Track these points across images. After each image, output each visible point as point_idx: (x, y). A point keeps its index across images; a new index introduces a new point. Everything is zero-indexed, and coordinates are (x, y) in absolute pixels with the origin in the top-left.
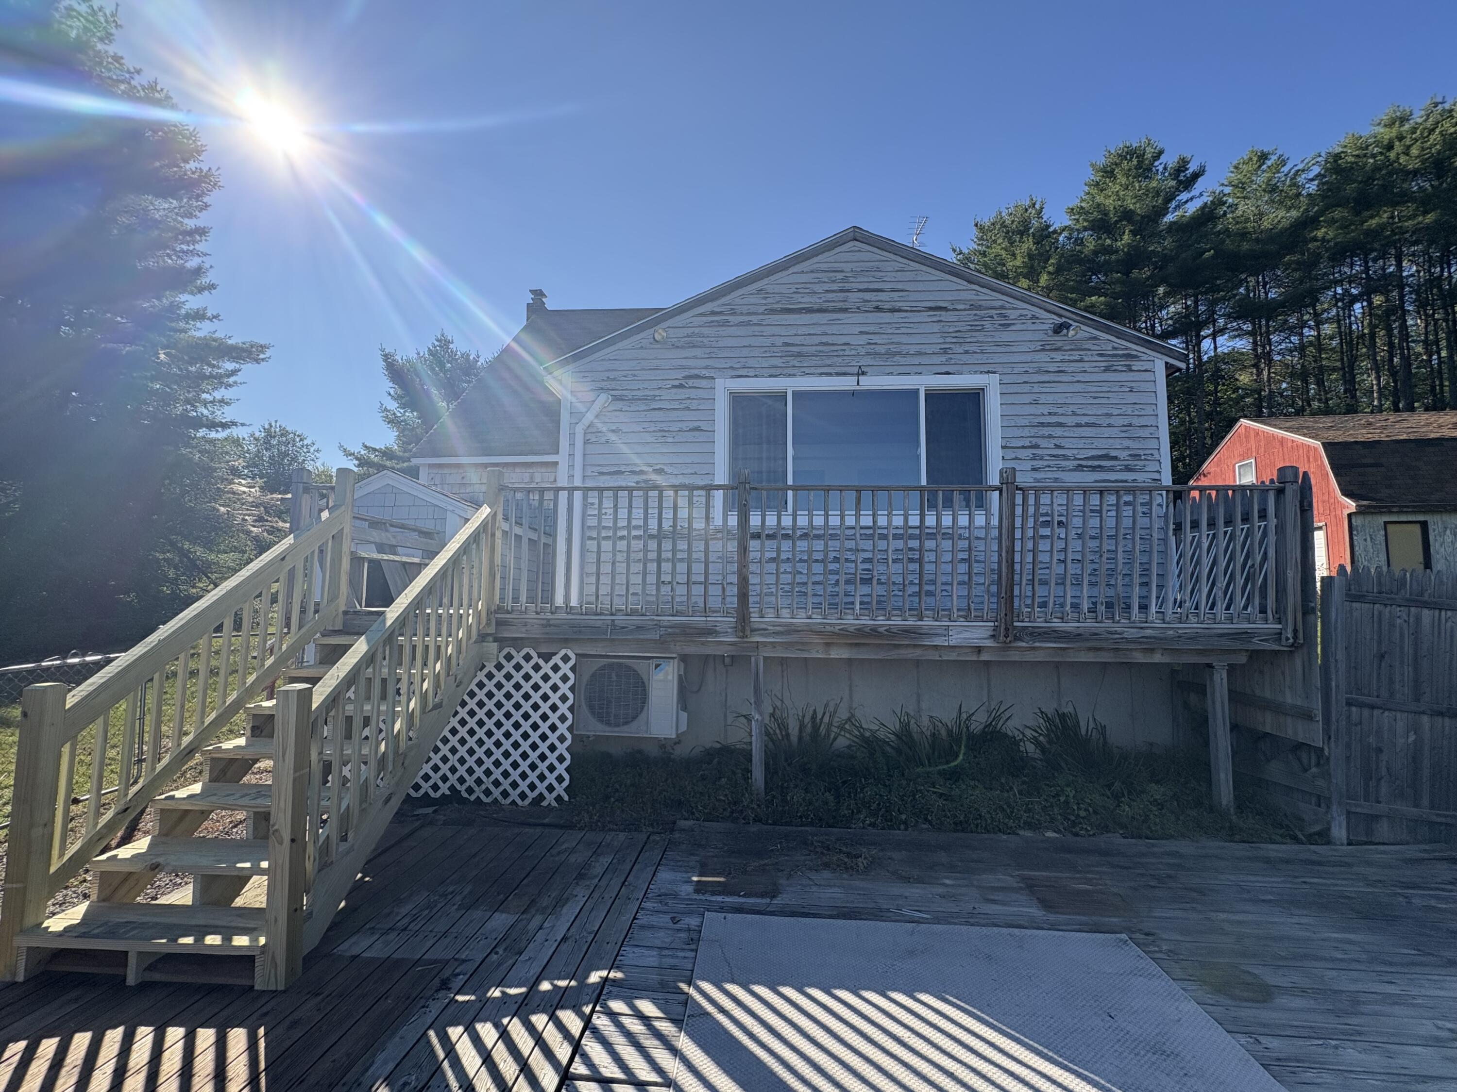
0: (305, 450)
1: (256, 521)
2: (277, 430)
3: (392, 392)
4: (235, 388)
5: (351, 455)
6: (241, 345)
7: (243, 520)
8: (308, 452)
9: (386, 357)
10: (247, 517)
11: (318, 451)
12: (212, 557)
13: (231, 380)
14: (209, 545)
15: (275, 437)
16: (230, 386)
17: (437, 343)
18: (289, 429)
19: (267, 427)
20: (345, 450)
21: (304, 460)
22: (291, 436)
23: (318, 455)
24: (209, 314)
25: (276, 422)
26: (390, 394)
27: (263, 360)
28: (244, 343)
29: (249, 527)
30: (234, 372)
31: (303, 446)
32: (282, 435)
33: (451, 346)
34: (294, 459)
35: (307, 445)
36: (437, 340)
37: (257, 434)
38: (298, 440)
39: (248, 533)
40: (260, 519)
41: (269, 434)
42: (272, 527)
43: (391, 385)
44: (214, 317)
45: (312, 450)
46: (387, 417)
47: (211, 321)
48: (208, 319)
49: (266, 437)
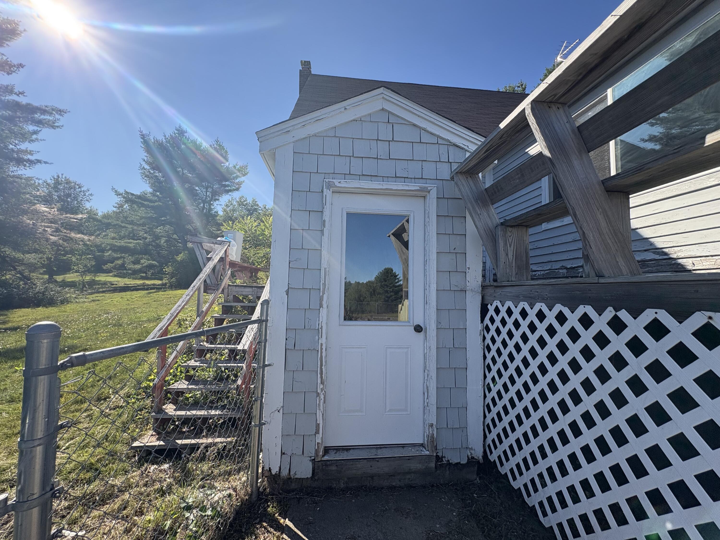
0: (83, 194)
1: (54, 231)
2: (63, 180)
3: (145, 158)
4: (36, 143)
5: (119, 195)
6: (44, 108)
7: (44, 230)
8: (85, 195)
9: (143, 136)
10: (46, 229)
11: (91, 195)
12: (19, 255)
13: (34, 137)
14: (16, 247)
15: (61, 184)
16: (32, 141)
17: (176, 132)
18: (71, 179)
19: (56, 177)
20: (116, 191)
21: (82, 200)
22: (73, 184)
23: (91, 197)
24: (16, 91)
25: (62, 175)
26: (144, 160)
27: (58, 127)
28: (46, 107)
29: (49, 235)
30: (35, 132)
31: (81, 191)
32: (67, 183)
33: (185, 134)
34: (75, 198)
35: (84, 191)
36: (177, 130)
37: (49, 181)
38: (77, 187)
39: (47, 240)
40: (57, 230)
41: (57, 182)
42: (66, 236)
43: (146, 154)
44: (20, 93)
45: (87, 194)
46: (144, 173)
47: (18, 95)
48: (15, 94)
49: (55, 184)
